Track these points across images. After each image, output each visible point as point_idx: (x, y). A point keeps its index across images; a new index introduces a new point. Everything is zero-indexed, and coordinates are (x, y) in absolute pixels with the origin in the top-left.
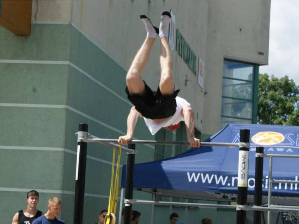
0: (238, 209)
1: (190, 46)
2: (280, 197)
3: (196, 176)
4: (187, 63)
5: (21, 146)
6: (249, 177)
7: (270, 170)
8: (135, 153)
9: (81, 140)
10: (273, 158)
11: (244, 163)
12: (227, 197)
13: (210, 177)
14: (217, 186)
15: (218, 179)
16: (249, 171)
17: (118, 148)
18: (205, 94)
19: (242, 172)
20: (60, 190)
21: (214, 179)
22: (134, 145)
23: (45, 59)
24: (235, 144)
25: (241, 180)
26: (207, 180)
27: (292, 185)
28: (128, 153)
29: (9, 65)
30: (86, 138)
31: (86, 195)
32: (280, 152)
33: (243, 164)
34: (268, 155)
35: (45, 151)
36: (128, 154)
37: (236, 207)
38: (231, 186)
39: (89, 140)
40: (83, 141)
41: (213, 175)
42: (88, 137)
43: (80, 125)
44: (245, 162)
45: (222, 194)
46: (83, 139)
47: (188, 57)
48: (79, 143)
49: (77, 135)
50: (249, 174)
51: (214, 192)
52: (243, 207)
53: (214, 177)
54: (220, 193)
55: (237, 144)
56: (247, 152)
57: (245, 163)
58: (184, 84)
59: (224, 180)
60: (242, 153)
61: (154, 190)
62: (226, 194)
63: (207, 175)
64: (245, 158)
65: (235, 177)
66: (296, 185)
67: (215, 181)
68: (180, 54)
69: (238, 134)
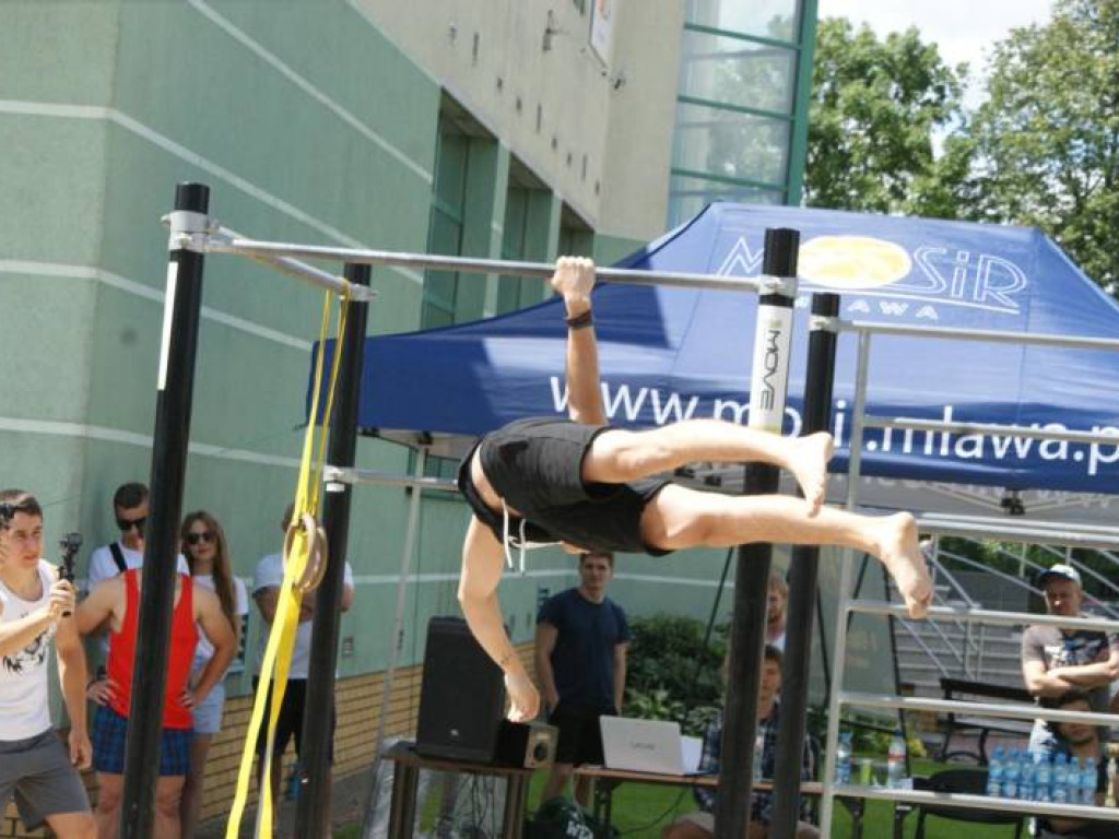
2: (881, 481)
8: (371, 299)
9: (182, 241)
10: (874, 336)
11: (774, 350)
12: (691, 471)
13: (634, 395)
15: (663, 407)
16: (791, 382)
18: (617, 87)
19: (768, 385)
20: (78, 422)
21: (648, 405)
22: (369, 267)
24: (727, 278)
25: (759, 410)
26: (621, 409)
27: (930, 435)
28: (342, 298)
30: (201, 236)
32: (892, 317)
33: (772, 356)
34: (856, 323)
35: (27, 276)
36: (342, 302)
39: (210, 246)
40: (189, 248)
41: (644, 392)
42: (208, 232)
43: (179, 188)
44: (779, 346)
46: (190, 238)
48: (175, 256)
49: (168, 222)
50: (791, 393)
53: (649, 397)
55: (750, 280)
56: (785, 311)
57: (779, 353)
58: (540, 44)
59: (684, 407)
60: (767, 313)
61: (423, 438)
63: (624, 391)
64: (777, 333)
65: (723, 401)
66: (946, 437)
67: (652, 414)
69: (742, 240)
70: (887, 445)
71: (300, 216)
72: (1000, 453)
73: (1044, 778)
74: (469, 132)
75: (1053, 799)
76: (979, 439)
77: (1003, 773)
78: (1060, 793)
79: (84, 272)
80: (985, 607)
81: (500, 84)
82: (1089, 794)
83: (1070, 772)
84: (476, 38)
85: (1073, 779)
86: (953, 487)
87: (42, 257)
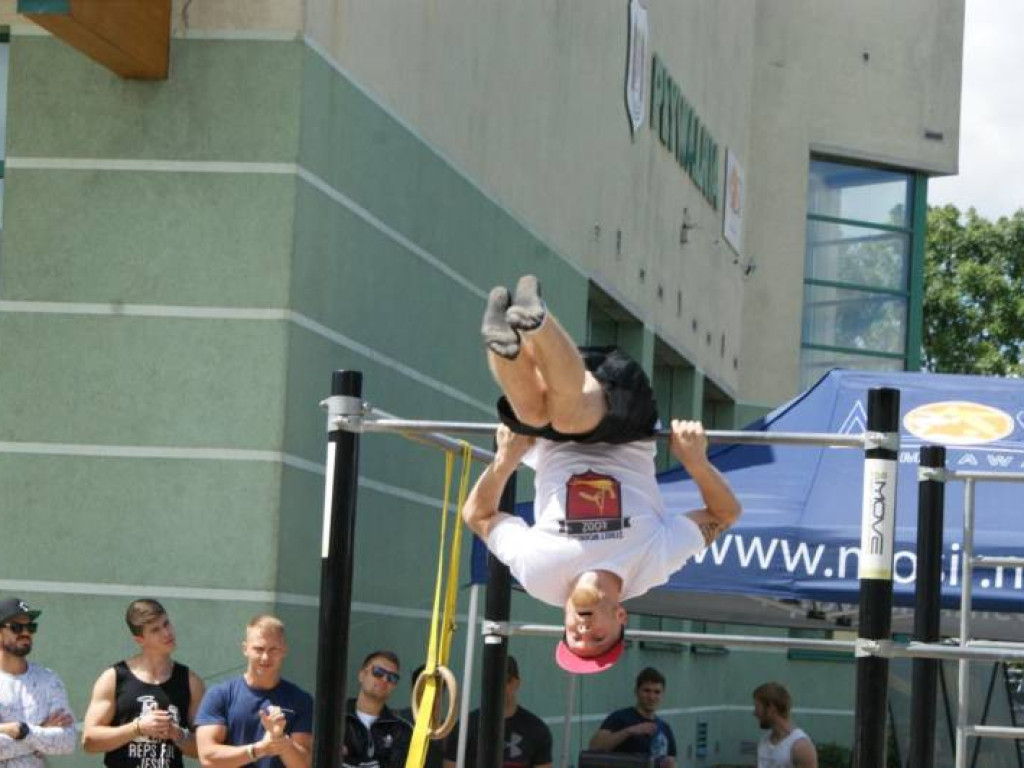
0: (860, 653)
1: (699, 112)
2: (998, 616)
3: (720, 546)
4: (686, 169)
5: (138, 444)
6: (897, 546)
7: (967, 525)
9: (339, 424)
10: (978, 485)
11: (881, 500)
12: (822, 613)
13: (766, 547)
14: (788, 578)
15: (792, 555)
16: (898, 529)
17: (461, 451)
18: (748, 272)
20: (269, 590)
21: (778, 553)
23: (216, 158)
24: (847, 436)
25: (874, 554)
26: (755, 559)
29: (98, 175)
30: (355, 417)
31: (356, 606)
32: (998, 468)
33: (879, 506)
34: (959, 473)
37: (853, 648)
38: (835, 577)
39: (363, 426)
40: (345, 429)
41: (774, 542)
42: (361, 414)
43: (336, 376)
44: (885, 496)
45: (806, 605)
46: (345, 420)
47: (691, 150)
48: (333, 436)
49: (326, 407)
50: (899, 538)
51: (777, 598)
52: (878, 646)
53: (779, 547)
54: (799, 599)
55: (856, 437)
56: (891, 463)
57: (887, 502)
58: (678, 238)
59: (812, 556)
60: (873, 467)
62: (818, 604)
63: (757, 542)
64: (883, 484)
65: (848, 548)
67: (783, 561)
68: (666, 137)
69: (859, 404)
70: (999, 582)
71: (465, 398)
74: (617, 318)
81: (642, 274)
84: (619, 234)
87: (230, 444)
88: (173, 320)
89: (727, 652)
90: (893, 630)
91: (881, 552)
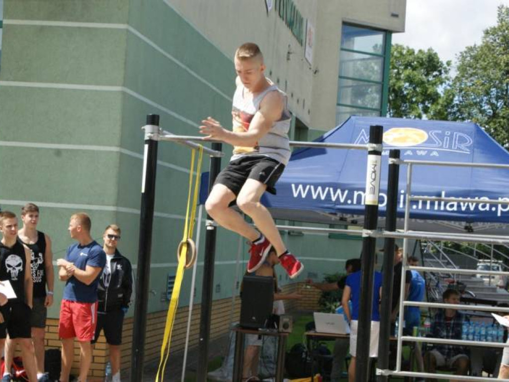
0: (364, 235)
1: (296, 3)
2: (418, 221)
3: (304, 189)
4: (290, 27)
6: (380, 191)
7: (408, 182)
8: (222, 156)
9: (149, 137)
10: (413, 166)
11: (374, 172)
12: (346, 218)
13: (323, 190)
14: (332, 204)
15: (334, 194)
16: (381, 183)
17: (198, 149)
18: (315, 73)
19: (373, 185)
20: (113, 205)
21: (329, 194)
23: (93, 21)
24: (358, 145)
26: (319, 195)
27: (436, 203)
28: (212, 156)
29: (42, 28)
30: (156, 134)
31: (156, 214)
32: (421, 157)
33: (374, 174)
34: (405, 161)
35: (93, 151)
36: (212, 158)
37: (361, 233)
38: (352, 203)
39: (160, 138)
40: (152, 139)
41: (327, 189)
42: (159, 132)
43: (148, 116)
44: (376, 170)
45: (339, 215)
46: (152, 135)
47: (292, 18)
48: (147, 142)
49: (144, 129)
50: (381, 188)
51: (327, 212)
52: (372, 233)
53: (329, 191)
54: (336, 213)
55: (365, 146)
56: (379, 157)
57: (376, 173)
58: (286, 59)
59: (343, 194)
60: (371, 158)
62: (344, 215)
63: (320, 188)
64: (376, 165)
65: (358, 191)
66: (443, 203)
67: (330, 197)
68: (281, 14)
69: (363, 130)
72: (463, 209)
73: (483, 332)
75: (487, 340)
76: (455, 204)
77: (468, 331)
78: (489, 338)
79: (115, 149)
80: (461, 268)
81: (271, 73)
82: (501, 338)
83: (493, 330)
85: (494, 332)
86: (446, 222)
87: (99, 144)
88: (74, 90)
89: (303, 235)
90: (378, 226)
91: (374, 193)
